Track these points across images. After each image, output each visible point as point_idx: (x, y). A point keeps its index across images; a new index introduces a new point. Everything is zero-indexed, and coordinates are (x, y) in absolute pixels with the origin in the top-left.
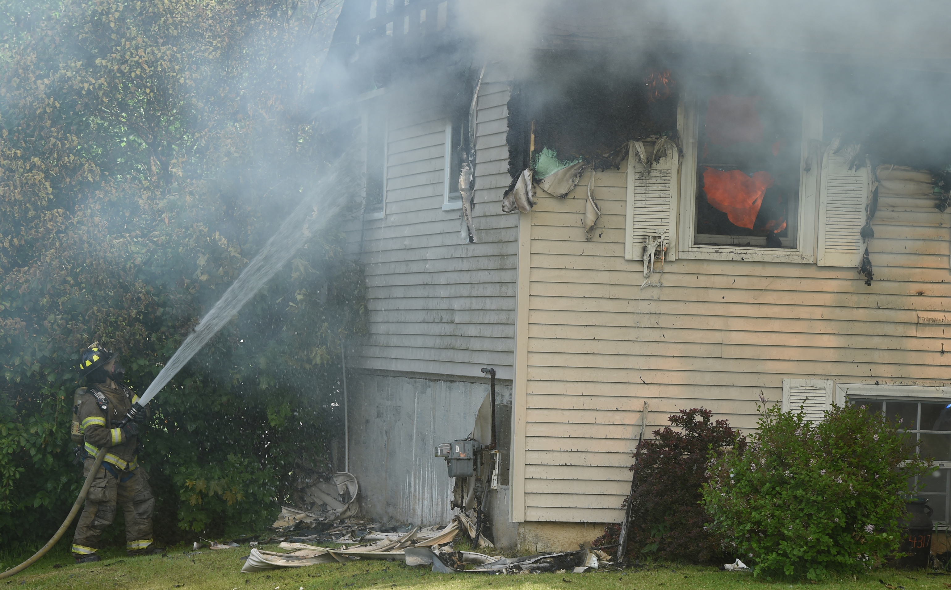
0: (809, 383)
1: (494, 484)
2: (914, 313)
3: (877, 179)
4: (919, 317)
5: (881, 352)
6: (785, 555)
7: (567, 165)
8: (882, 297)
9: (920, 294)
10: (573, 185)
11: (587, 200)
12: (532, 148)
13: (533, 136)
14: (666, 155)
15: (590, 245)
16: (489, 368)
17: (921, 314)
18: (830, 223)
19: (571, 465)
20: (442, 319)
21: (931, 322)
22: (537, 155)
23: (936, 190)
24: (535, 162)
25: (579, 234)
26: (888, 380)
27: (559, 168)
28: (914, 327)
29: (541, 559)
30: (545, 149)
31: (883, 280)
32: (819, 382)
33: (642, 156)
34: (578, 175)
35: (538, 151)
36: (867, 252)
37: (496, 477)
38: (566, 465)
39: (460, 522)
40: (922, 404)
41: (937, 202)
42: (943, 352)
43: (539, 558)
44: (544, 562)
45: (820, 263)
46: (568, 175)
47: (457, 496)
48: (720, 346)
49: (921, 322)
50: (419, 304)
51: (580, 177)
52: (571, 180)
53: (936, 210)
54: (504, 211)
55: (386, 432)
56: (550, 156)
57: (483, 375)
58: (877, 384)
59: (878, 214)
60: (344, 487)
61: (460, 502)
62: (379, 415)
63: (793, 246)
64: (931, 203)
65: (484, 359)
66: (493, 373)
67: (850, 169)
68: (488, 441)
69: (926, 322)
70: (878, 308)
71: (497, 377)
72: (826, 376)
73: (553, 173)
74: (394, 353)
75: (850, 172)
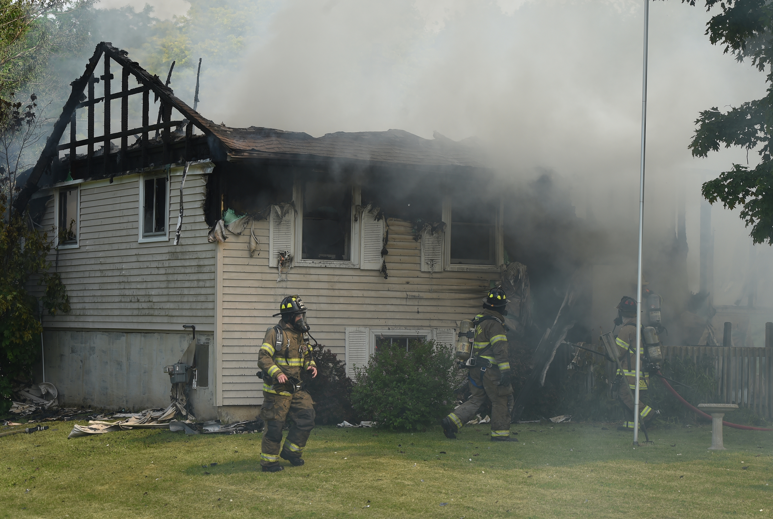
0: (358, 330)
1: (195, 386)
2: (405, 293)
3: (387, 226)
4: (407, 295)
5: (390, 313)
6: (407, 419)
7: (240, 218)
8: (390, 285)
9: (408, 283)
10: (244, 228)
11: (251, 236)
12: (222, 209)
13: (222, 202)
14: (288, 213)
15: (253, 260)
16: (191, 325)
17: (408, 293)
18: (366, 247)
19: (244, 375)
20: (139, 300)
21: (413, 297)
22: (225, 212)
23: (413, 231)
24: (224, 216)
25: (246, 254)
26: (394, 327)
27: (236, 219)
28: (405, 300)
29: (237, 425)
30: (229, 209)
31: (391, 277)
32: (362, 329)
33: (279, 213)
34: (246, 223)
35: (225, 210)
36: (384, 262)
37: (196, 383)
38: (242, 375)
39: (177, 407)
40: (409, 339)
41: (414, 237)
42: (418, 312)
43: (236, 424)
44: (239, 427)
45: (362, 268)
46: (241, 223)
47: (174, 394)
48: (315, 311)
49: (408, 297)
50: (117, 292)
51: (247, 224)
52: (242, 225)
53: (414, 241)
54: (209, 242)
55: (81, 361)
56: (231, 213)
57: (183, 329)
58: (389, 329)
59: (388, 243)
60: (46, 390)
61: (175, 396)
62: (73, 352)
63: (349, 259)
64: (411, 237)
65: (185, 321)
66: (193, 327)
67: (375, 220)
68: (191, 364)
69: (411, 297)
70: (389, 290)
71: (196, 330)
72: (365, 326)
73: (233, 221)
74: (90, 319)
75: (375, 221)
